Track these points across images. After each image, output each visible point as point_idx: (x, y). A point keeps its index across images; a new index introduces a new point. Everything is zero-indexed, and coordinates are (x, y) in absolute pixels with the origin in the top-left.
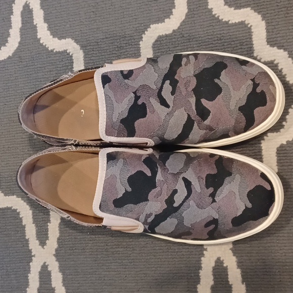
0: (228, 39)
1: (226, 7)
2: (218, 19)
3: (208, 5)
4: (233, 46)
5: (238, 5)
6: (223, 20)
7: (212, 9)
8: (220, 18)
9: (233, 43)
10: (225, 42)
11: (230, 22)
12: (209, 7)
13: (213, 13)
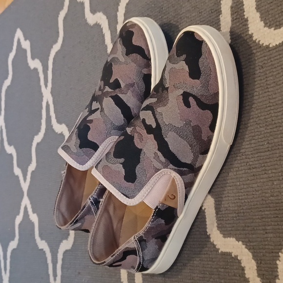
0: (269, 66)
1: (266, 29)
2: (259, 44)
3: (248, 31)
4: (275, 73)
5: (278, 23)
6: (264, 45)
7: (252, 34)
8: (261, 43)
9: (274, 70)
10: (267, 70)
11: (271, 46)
12: (250, 33)
13: (254, 39)
